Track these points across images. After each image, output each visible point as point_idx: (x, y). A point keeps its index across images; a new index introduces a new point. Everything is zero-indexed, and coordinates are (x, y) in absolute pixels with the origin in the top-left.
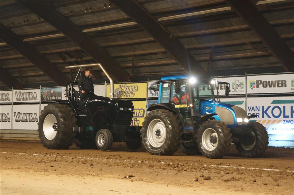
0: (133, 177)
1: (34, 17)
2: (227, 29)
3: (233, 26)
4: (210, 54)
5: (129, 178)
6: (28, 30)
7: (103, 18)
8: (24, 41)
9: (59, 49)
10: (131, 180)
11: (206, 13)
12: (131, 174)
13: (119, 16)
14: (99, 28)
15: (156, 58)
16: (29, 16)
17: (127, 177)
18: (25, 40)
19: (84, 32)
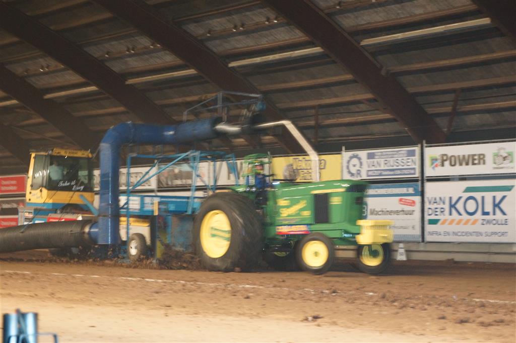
0: (322, 319)
1: (144, 42)
2: (483, 57)
3: (493, 52)
4: (452, 103)
5: (312, 320)
6: (135, 64)
7: (265, 42)
8: (127, 83)
9: (189, 96)
10: (316, 323)
11: (446, 29)
12: (316, 314)
13: (292, 38)
14: (258, 60)
15: (357, 110)
16: (136, 40)
17: (310, 318)
18: (130, 81)
19: (231, 67)
